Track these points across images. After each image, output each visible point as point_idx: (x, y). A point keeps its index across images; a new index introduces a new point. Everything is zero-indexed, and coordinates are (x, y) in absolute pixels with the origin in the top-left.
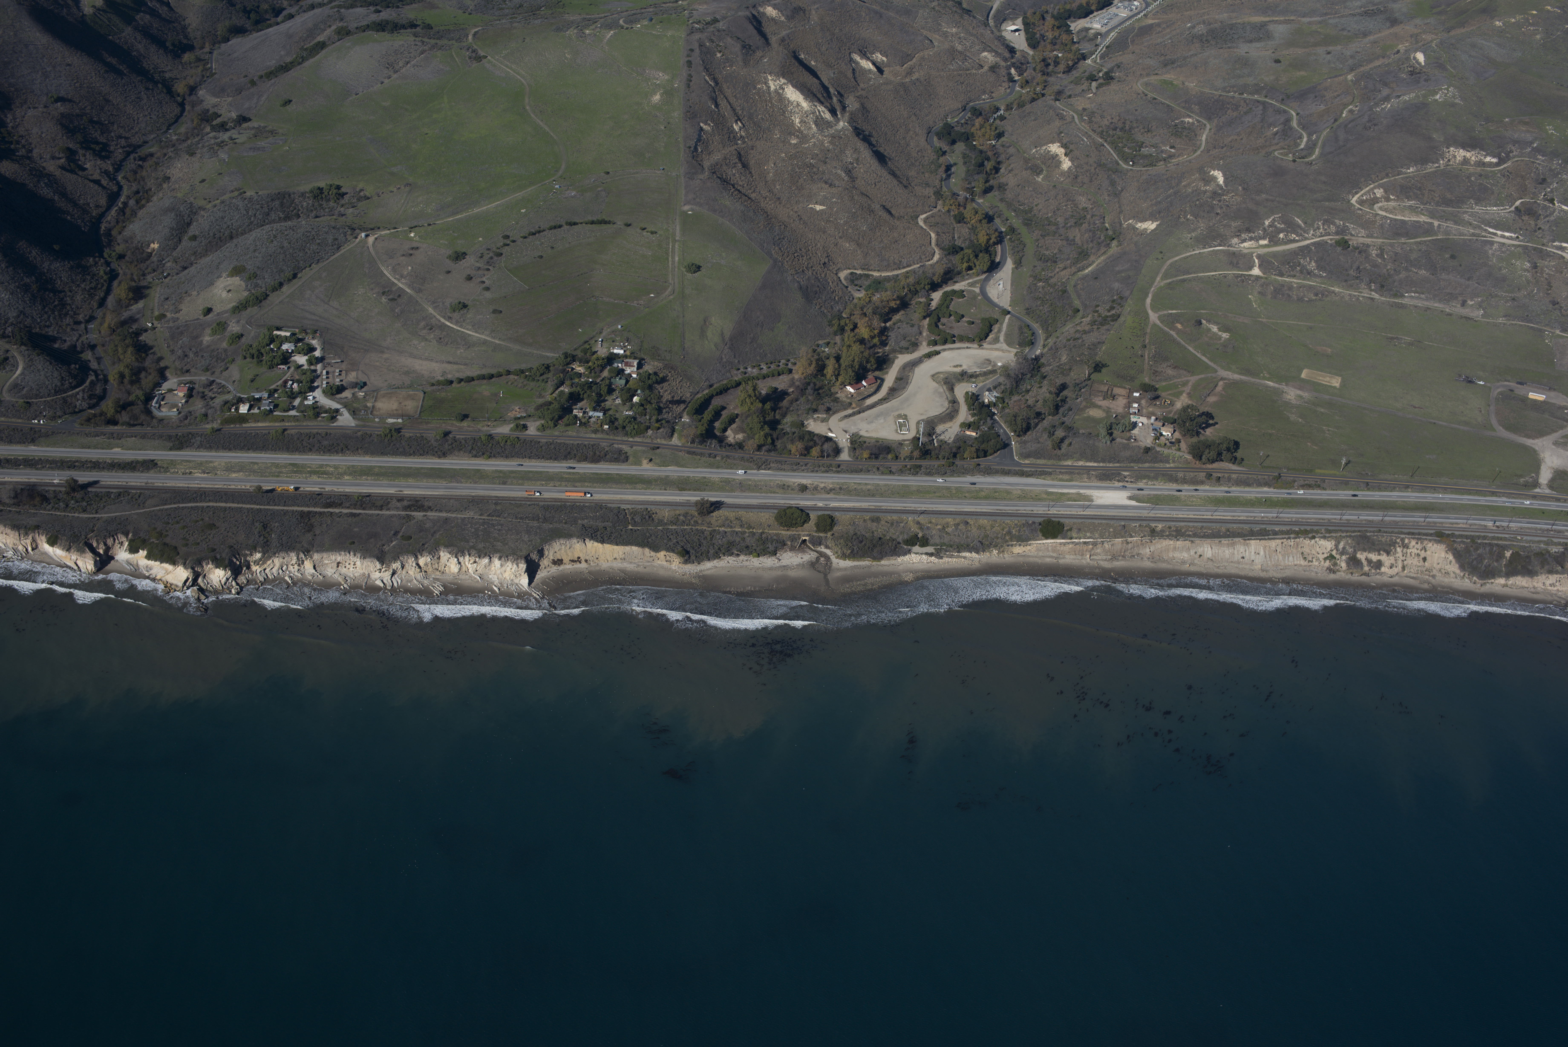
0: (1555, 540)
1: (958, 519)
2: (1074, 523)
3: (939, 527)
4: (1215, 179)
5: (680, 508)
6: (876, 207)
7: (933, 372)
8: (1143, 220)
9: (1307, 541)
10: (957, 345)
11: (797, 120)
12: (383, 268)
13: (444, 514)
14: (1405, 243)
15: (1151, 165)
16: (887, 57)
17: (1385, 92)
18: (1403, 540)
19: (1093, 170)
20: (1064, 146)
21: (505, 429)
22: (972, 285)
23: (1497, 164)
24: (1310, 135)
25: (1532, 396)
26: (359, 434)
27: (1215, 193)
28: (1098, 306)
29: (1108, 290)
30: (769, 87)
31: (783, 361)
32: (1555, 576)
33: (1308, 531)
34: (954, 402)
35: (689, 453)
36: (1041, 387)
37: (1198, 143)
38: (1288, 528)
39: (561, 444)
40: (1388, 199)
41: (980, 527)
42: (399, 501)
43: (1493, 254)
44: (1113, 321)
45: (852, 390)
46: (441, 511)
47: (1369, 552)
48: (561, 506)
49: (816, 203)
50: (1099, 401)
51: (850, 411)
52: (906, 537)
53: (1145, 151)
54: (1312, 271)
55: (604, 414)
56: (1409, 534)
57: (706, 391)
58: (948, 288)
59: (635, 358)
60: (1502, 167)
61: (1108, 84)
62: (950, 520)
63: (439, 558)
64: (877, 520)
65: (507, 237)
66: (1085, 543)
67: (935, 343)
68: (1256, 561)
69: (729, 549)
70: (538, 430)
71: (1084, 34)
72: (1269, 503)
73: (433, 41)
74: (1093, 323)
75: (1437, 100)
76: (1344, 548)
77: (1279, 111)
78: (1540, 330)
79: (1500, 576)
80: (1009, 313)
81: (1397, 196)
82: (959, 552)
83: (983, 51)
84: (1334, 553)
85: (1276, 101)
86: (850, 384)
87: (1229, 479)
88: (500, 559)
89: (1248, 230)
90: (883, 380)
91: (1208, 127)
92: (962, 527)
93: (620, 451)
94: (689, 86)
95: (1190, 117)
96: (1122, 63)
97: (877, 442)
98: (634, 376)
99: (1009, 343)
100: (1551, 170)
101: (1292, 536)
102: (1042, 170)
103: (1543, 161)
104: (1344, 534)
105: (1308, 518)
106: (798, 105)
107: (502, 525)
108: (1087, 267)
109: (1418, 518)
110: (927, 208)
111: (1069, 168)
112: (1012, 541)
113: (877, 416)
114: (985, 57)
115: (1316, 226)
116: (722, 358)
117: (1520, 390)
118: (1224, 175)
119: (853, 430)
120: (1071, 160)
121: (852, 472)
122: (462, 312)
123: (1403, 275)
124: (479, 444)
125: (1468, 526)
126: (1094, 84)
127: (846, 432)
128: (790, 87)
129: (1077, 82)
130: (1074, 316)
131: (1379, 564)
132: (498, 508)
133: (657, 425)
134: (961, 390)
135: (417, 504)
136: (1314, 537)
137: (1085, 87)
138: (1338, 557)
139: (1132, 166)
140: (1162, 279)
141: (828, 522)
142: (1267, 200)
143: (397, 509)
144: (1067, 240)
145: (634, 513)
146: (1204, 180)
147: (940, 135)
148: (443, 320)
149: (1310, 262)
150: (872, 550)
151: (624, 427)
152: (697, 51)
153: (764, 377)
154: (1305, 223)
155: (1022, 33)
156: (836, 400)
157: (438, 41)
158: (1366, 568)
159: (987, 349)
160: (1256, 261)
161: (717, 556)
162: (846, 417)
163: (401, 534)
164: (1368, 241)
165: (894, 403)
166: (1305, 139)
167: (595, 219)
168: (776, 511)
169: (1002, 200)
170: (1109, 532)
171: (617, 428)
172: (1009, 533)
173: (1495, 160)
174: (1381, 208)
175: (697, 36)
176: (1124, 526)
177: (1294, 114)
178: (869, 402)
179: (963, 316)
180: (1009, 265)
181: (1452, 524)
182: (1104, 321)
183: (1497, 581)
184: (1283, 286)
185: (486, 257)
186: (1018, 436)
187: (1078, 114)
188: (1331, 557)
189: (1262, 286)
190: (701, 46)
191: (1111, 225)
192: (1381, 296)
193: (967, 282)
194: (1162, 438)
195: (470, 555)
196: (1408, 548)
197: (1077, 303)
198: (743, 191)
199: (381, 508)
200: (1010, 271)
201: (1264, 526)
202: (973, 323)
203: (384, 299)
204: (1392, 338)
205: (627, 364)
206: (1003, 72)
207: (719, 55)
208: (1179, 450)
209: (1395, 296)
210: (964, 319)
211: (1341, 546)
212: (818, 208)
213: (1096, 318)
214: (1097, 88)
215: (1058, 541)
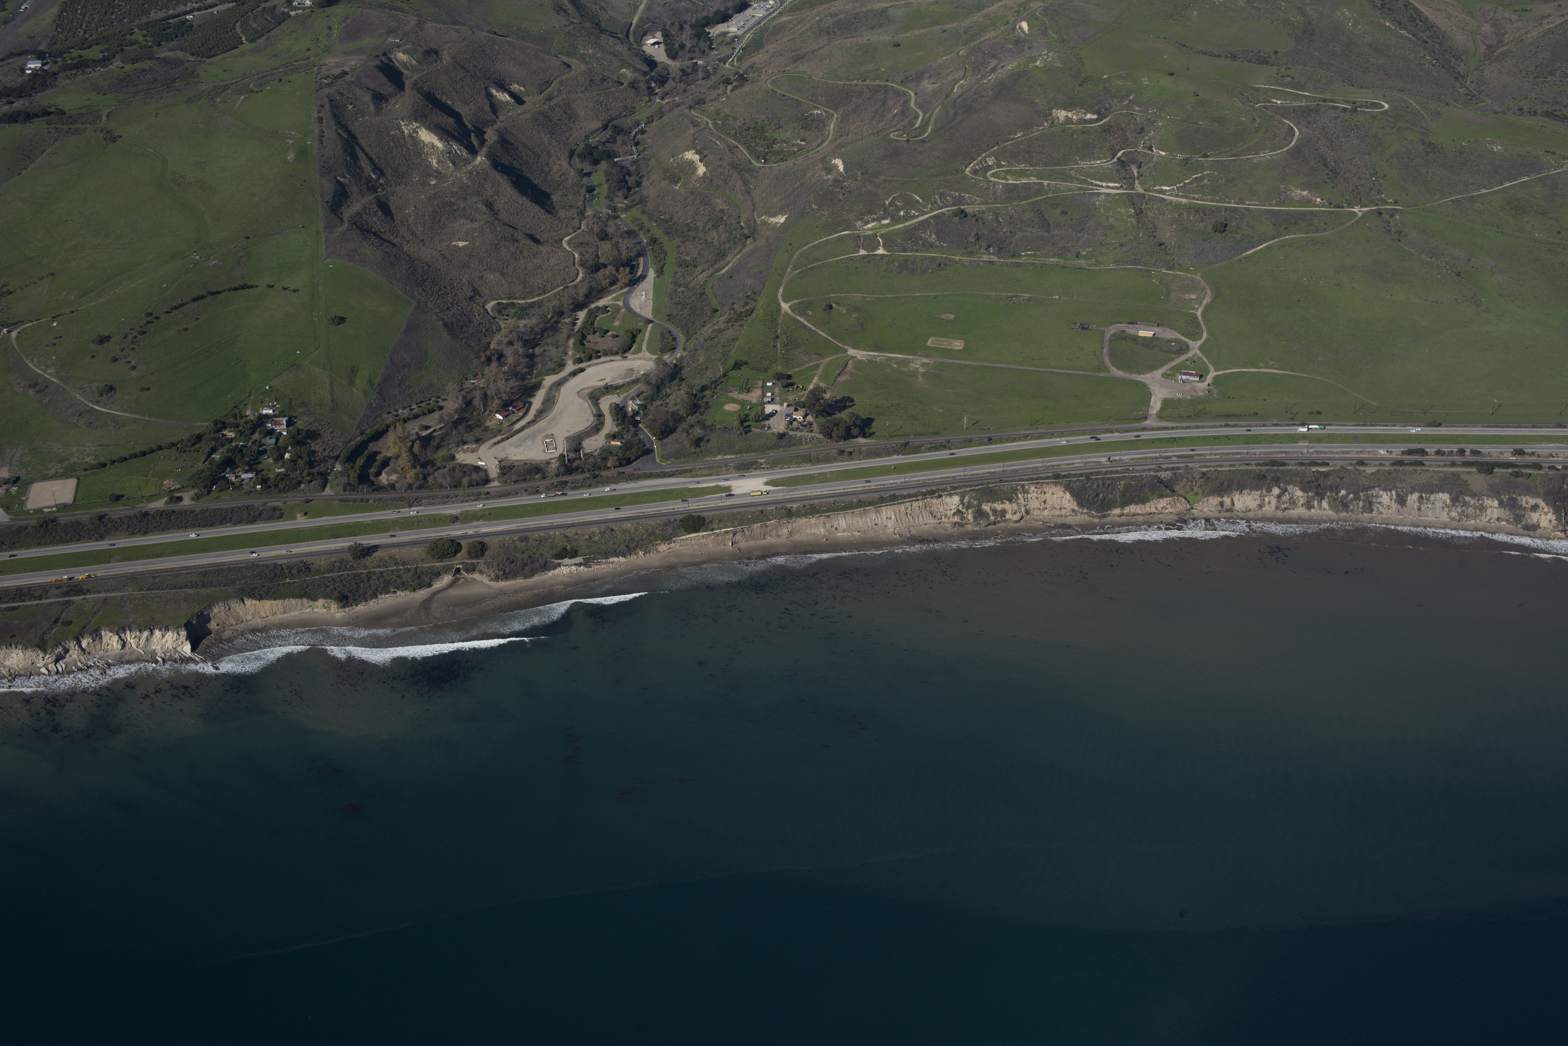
0: (1164, 466)
1: (603, 527)
2: (714, 515)
3: (587, 537)
4: (836, 166)
5: (335, 555)
6: (518, 235)
7: (578, 389)
8: (774, 215)
9: (935, 501)
10: (603, 359)
11: (434, 161)
12: (27, 361)
13: (103, 595)
14: (1017, 206)
15: (782, 160)
16: (524, 86)
17: (993, 63)
18: (1023, 486)
19: (726, 172)
20: (698, 152)
21: (160, 504)
22: (617, 299)
23: (1097, 120)
24: (925, 113)
25: (1142, 333)
26: (14, 528)
27: (836, 181)
28: (734, 304)
29: (742, 287)
30: (403, 132)
31: (433, 399)
32: (1166, 499)
33: (935, 491)
34: (600, 415)
35: (342, 500)
36: (680, 389)
37: (827, 133)
38: (916, 490)
39: (215, 509)
40: (999, 166)
41: (625, 531)
42: (57, 588)
43: (1100, 205)
44: (747, 316)
45: (500, 417)
46: (99, 592)
47: (993, 502)
48: (218, 570)
49: (459, 240)
50: (735, 395)
51: (499, 438)
52: (555, 552)
53: (776, 147)
54: (933, 244)
55: (256, 475)
56: (1027, 480)
57: (359, 438)
58: (593, 306)
59: (284, 416)
60: (1102, 122)
61: (742, 86)
62: (595, 529)
63: (101, 638)
64: (524, 539)
65: (150, 314)
66: (726, 532)
67: (580, 361)
68: (889, 526)
69: (386, 587)
70: (193, 499)
71: (721, 38)
72: (898, 469)
73: (66, 127)
74: (729, 321)
75: (1037, 66)
76: (969, 502)
77: (898, 94)
78: (1148, 271)
79: (1115, 507)
80: (651, 322)
81: (1008, 162)
82: (607, 558)
83: (621, 68)
84: (960, 508)
85: (897, 84)
86: (498, 412)
87: (860, 452)
88: (160, 630)
89: (870, 212)
90: (530, 404)
91: (836, 116)
92: (608, 534)
93: (275, 509)
94: (321, 142)
95: (818, 109)
96: (755, 63)
97: (526, 464)
98: (285, 433)
99: (651, 350)
100: (1147, 119)
101: (920, 498)
102: (680, 178)
103: (1140, 112)
104: (968, 489)
105: (936, 479)
106: (433, 146)
107: (161, 597)
108: (724, 268)
109: (1037, 463)
110: (571, 230)
111: (704, 173)
112: (656, 541)
113: (525, 439)
114: (624, 74)
115: (933, 200)
116: (371, 404)
117: (1130, 330)
118: (844, 163)
119: (502, 455)
120: (706, 165)
121: (500, 496)
122: (109, 394)
123: (1019, 235)
124: (134, 522)
125: (1083, 465)
126: (729, 87)
127: (495, 458)
128: (424, 130)
129: (714, 87)
130: (712, 317)
131: (1004, 512)
132: (157, 580)
133: (309, 478)
134: (606, 403)
135: (75, 588)
136: (940, 496)
137: (720, 91)
138: (964, 511)
139: (765, 163)
140: (792, 270)
141: (480, 548)
142: (885, 181)
143: (57, 596)
144: (706, 243)
145: (290, 567)
146: (825, 169)
147: (583, 157)
148: (91, 405)
149: (931, 234)
150: (524, 569)
151: (276, 486)
152: (327, 106)
153: (416, 417)
154: (923, 199)
155: (662, 45)
156: (486, 429)
157: (71, 126)
158: (992, 518)
159: (630, 360)
160: (880, 240)
161: (374, 596)
162: (495, 444)
163: (61, 620)
164: (983, 207)
165: (541, 424)
166: (920, 118)
167: (237, 285)
168: (428, 545)
169: (643, 212)
170: (748, 519)
171: (269, 487)
172: (654, 533)
173: (1095, 117)
174: (993, 175)
175: (327, 91)
176: (762, 512)
177: (913, 94)
178: (517, 426)
179: (607, 331)
180: (652, 274)
181: (1068, 464)
182: (739, 317)
183: (1113, 512)
184: (906, 261)
185: (130, 338)
186: (660, 440)
187: (711, 120)
188: (958, 512)
189: (887, 263)
190: (331, 101)
191: (745, 223)
192: (1000, 258)
193: (610, 297)
194: (795, 423)
195: (131, 631)
196: (1028, 493)
197: (715, 303)
198: (385, 237)
199: (40, 598)
200: (652, 282)
201: (893, 492)
202: (617, 336)
203: (31, 392)
204: (1012, 297)
205: (276, 423)
206: (643, 86)
207: (350, 107)
208: (812, 431)
209: (1014, 256)
210: (609, 333)
211: (966, 500)
212: (461, 244)
213: (733, 315)
214: (732, 91)
215: (701, 534)
